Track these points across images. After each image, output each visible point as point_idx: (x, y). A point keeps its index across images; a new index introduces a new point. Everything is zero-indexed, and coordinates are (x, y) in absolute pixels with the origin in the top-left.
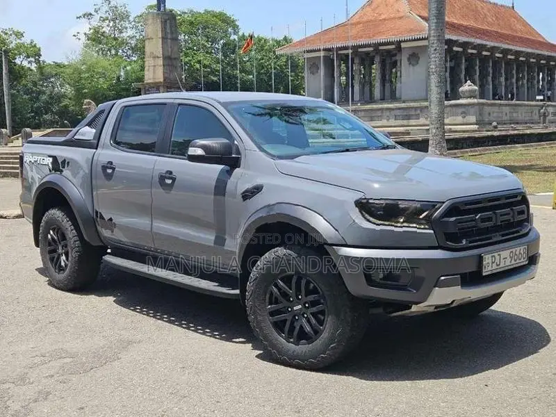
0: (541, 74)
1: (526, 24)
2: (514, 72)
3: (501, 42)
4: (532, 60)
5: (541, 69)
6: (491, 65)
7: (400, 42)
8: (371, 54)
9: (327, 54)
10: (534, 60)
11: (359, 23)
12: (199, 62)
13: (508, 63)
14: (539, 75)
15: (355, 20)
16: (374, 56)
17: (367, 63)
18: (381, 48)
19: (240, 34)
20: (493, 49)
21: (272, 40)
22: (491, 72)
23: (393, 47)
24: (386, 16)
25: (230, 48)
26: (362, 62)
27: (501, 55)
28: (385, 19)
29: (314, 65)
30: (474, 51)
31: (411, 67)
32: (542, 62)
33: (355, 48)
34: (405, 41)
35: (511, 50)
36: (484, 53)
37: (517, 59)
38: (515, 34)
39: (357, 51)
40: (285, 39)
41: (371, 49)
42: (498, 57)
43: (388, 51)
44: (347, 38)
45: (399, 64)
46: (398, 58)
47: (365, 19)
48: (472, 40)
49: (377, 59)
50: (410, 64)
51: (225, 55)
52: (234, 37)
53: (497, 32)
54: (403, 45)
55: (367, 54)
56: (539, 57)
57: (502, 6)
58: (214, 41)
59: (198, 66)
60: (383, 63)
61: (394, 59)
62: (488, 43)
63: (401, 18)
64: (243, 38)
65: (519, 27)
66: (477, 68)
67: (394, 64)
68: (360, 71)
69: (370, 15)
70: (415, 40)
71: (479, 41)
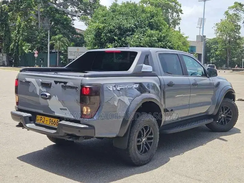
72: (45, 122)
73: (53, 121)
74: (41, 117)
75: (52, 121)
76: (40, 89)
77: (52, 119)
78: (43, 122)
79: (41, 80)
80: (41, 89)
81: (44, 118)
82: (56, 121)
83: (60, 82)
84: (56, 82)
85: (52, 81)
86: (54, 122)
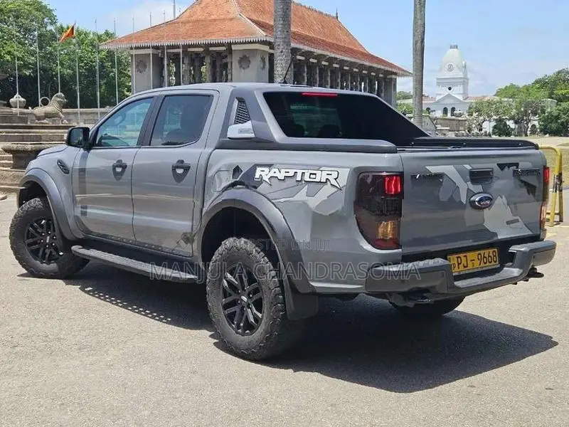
0: (363, 83)
1: (348, 34)
2: (339, 80)
3: (327, 50)
4: (355, 70)
5: (362, 79)
6: (318, 72)
7: (230, 44)
8: (202, 55)
9: (155, 52)
10: (357, 70)
11: (189, 22)
12: (9, 53)
13: (334, 71)
14: (361, 85)
15: (183, 19)
16: (204, 57)
17: (197, 64)
18: (211, 49)
19: (58, 25)
20: (319, 57)
21: (93, 34)
22: (318, 79)
23: (224, 48)
24: (216, 16)
25: (45, 39)
26: (192, 62)
27: (327, 64)
28: (215, 20)
29: (141, 63)
30: (303, 58)
31: (243, 70)
32: (364, 72)
33: (185, 47)
34: (236, 43)
35: (336, 59)
36: (312, 60)
37: (341, 68)
38: (339, 43)
39: (187, 51)
40: (107, 33)
41: (202, 49)
42: (324, 65)
43: (219, 53)
44: (176, 36)
45: (229, 66)
46: (228, 60)
47: (194, 18)
48: (300, 46)
49: (208, 60)
50: (241, 67)
51: (41, 48)
52: (49, 28)
53: (323, 41)
54: (234, 47)
55: (197, 54)
56: (361, 67)
57: (326, 15)
58: (28, 31)
59: (8, 57)
60: (213, 65)
61: (224, 61)
62: (315, 50)
63: (231, 19)
64: (61, 30)
65: (342, 37)
66: (305, 75)
67: (225, 66)
68: (190, 71)
69: (199, 14)
70: (245, 43)
71: (307, 48)
72: (470, 266)
73: (486, 255)
74: (458, 258)
75: (484, 257)
76: (468, 189)
77: (482, 252)
78: (465, 267)
79: (468, 167)
80: (471, 187)
81: (465, 256)
82: (491, 254)
83: (510, 165)
84: (502, 166)
85: (492, 165)
86: (489, 256)
